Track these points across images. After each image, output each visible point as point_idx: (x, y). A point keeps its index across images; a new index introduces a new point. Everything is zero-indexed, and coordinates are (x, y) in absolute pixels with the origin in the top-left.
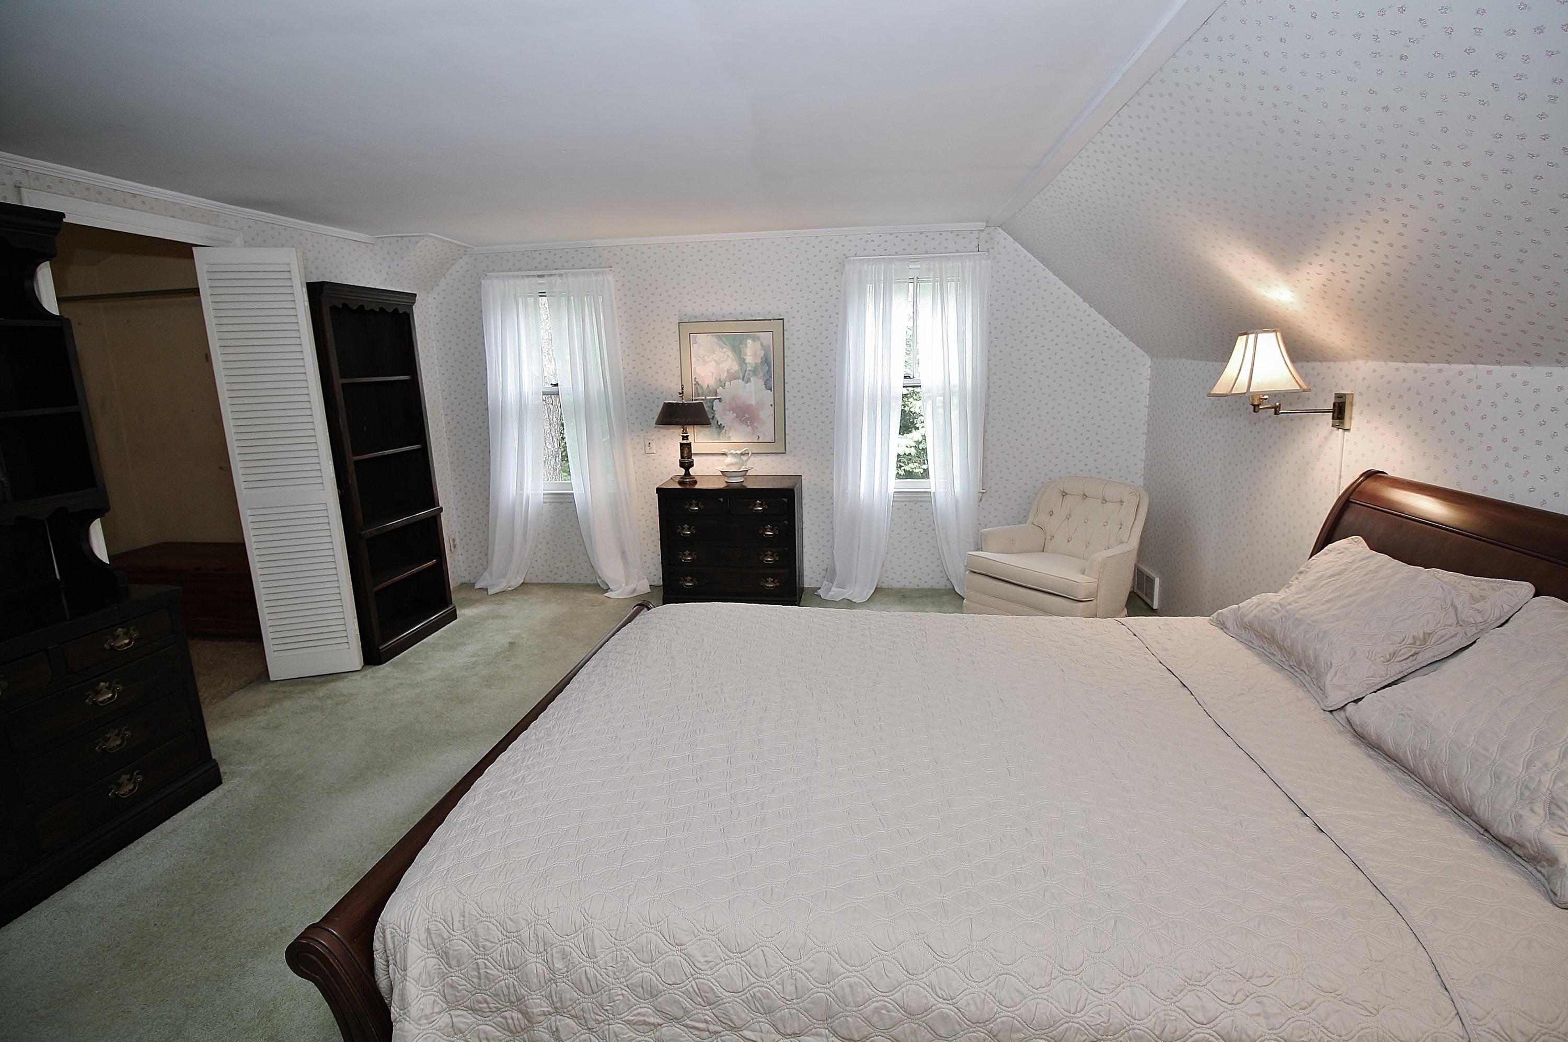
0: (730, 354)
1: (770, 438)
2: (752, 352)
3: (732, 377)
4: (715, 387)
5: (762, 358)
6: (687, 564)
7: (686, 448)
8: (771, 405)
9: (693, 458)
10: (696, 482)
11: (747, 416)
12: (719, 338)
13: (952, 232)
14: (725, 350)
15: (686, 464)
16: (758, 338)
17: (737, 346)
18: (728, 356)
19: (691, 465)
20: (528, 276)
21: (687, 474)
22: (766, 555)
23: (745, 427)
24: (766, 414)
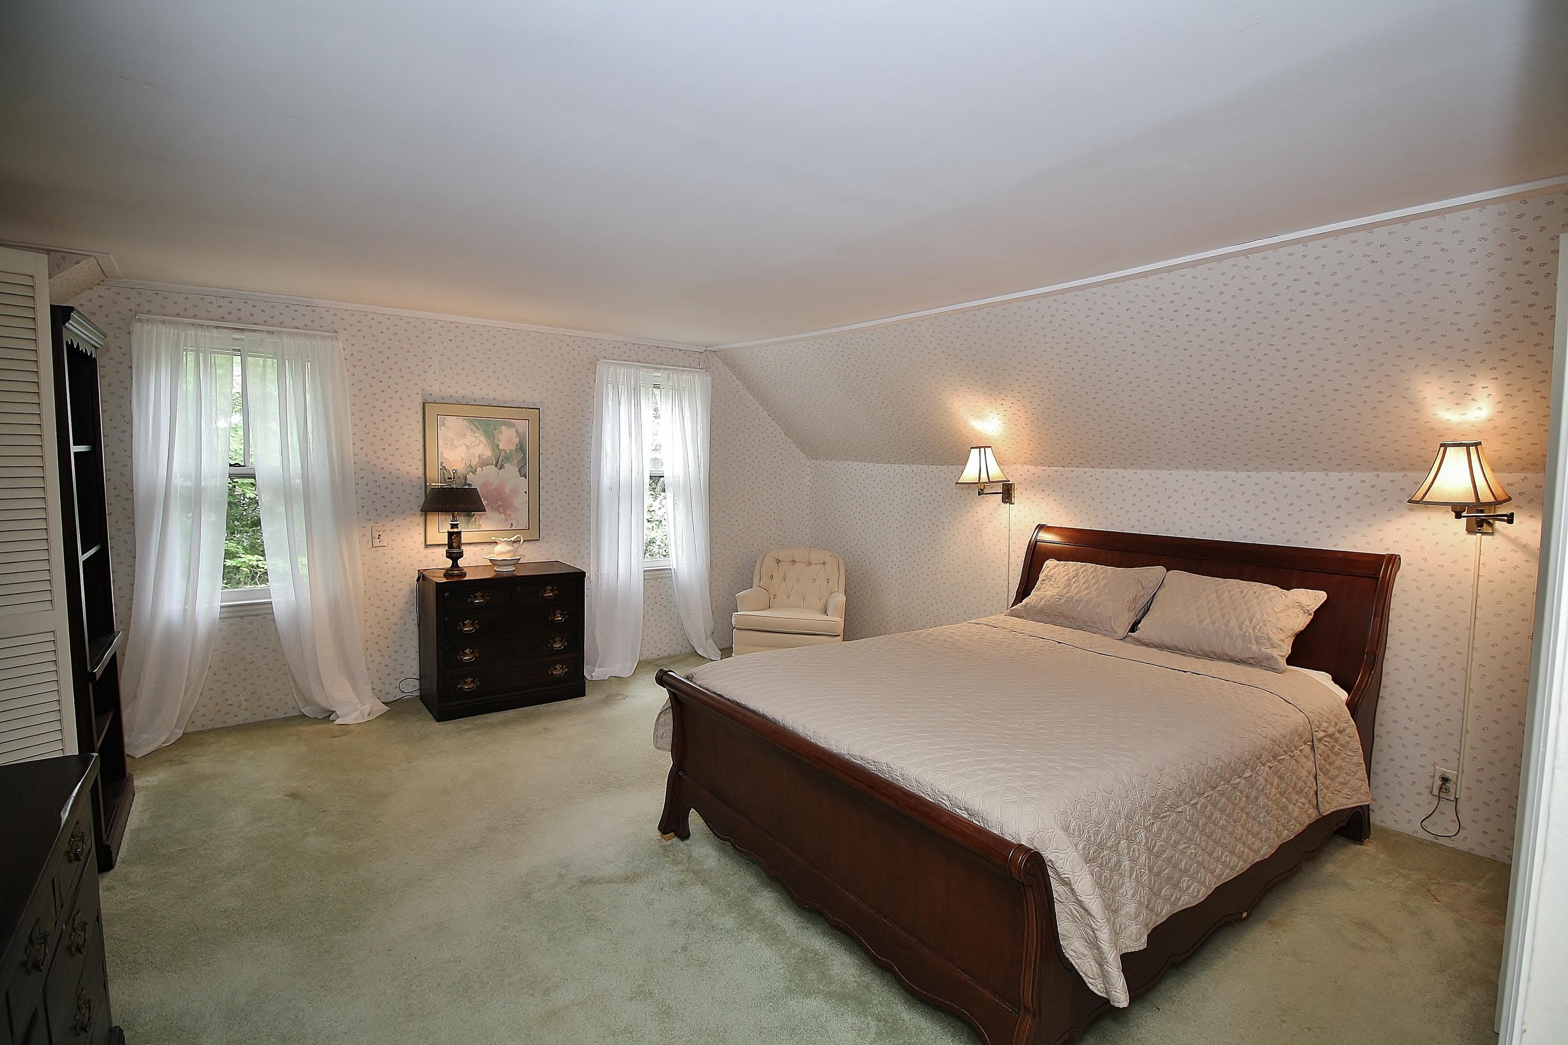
0: (483, 439)
1: (524, 525)
2: (507, 438)
3: (484, 463)
4: (464, 472)
5: (516, 446)
6: (469, 664)
7: (454, 538)
8: (526, 492)
9: (463, 547)
10: (465, 575)
11: (500, 503)
12: (471, 422)
13: (681, 350)
14: (477, 434)
15: (454, 553)
16: (514, 425)
17: (489, 429)
18: (480, 441)
19: (461, 555)
20: (217, 327)
21: (455, 565)
22: (554, 642)
23: (497, 514)
24: (520, 501)
